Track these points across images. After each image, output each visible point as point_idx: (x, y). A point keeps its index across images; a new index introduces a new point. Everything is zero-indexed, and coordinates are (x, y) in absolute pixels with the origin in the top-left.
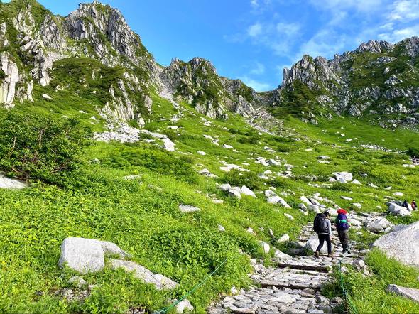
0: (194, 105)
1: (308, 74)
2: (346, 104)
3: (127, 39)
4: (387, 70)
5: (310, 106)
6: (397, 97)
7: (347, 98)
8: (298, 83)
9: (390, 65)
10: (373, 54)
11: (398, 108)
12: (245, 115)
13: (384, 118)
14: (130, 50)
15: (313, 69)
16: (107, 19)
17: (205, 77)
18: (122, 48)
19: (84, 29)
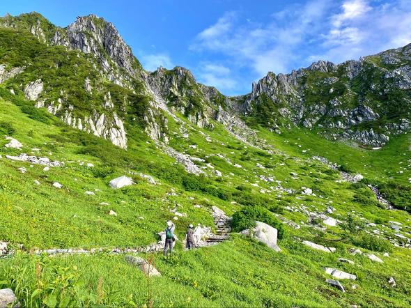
0: (186, 115)
1: (272, 90)
2: (301, 116)
3: (124, 54)
4: (332, 90)
5: (274, 118)
6: (338, 116)
7: (302, 111)
8: (264, 97)
9: (335, 85)
10: (322, 73)
11: (338, 125)
12: (225, 123)
13: (328, 131)
14: (127, 64)
15: (276, 84)
16: (103, 32)
17: (190, 88)
18: (121, 62)
19: (86, 42)
